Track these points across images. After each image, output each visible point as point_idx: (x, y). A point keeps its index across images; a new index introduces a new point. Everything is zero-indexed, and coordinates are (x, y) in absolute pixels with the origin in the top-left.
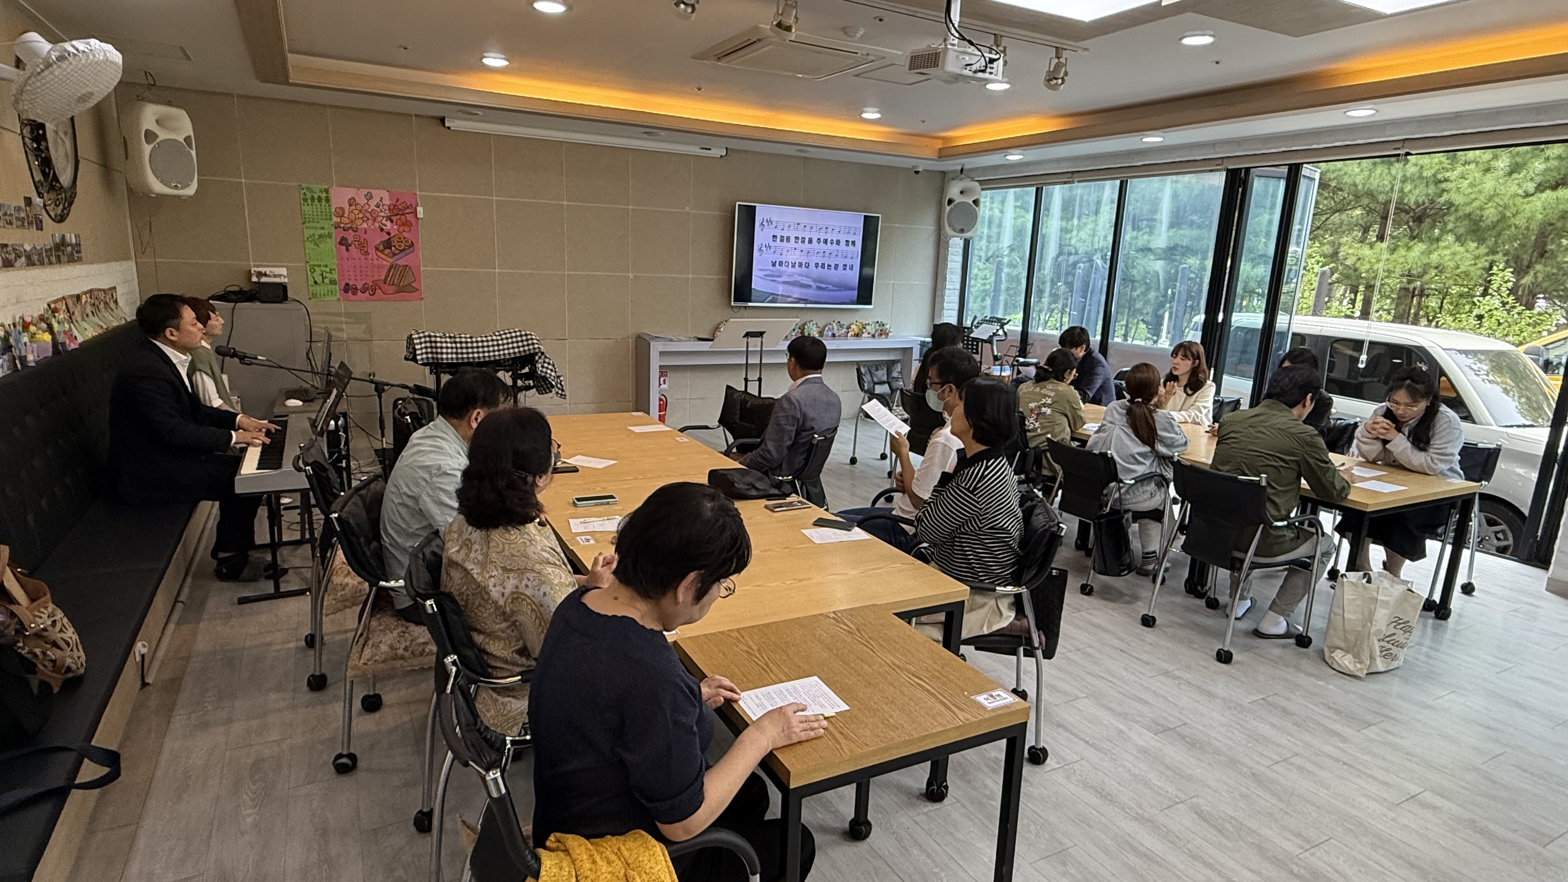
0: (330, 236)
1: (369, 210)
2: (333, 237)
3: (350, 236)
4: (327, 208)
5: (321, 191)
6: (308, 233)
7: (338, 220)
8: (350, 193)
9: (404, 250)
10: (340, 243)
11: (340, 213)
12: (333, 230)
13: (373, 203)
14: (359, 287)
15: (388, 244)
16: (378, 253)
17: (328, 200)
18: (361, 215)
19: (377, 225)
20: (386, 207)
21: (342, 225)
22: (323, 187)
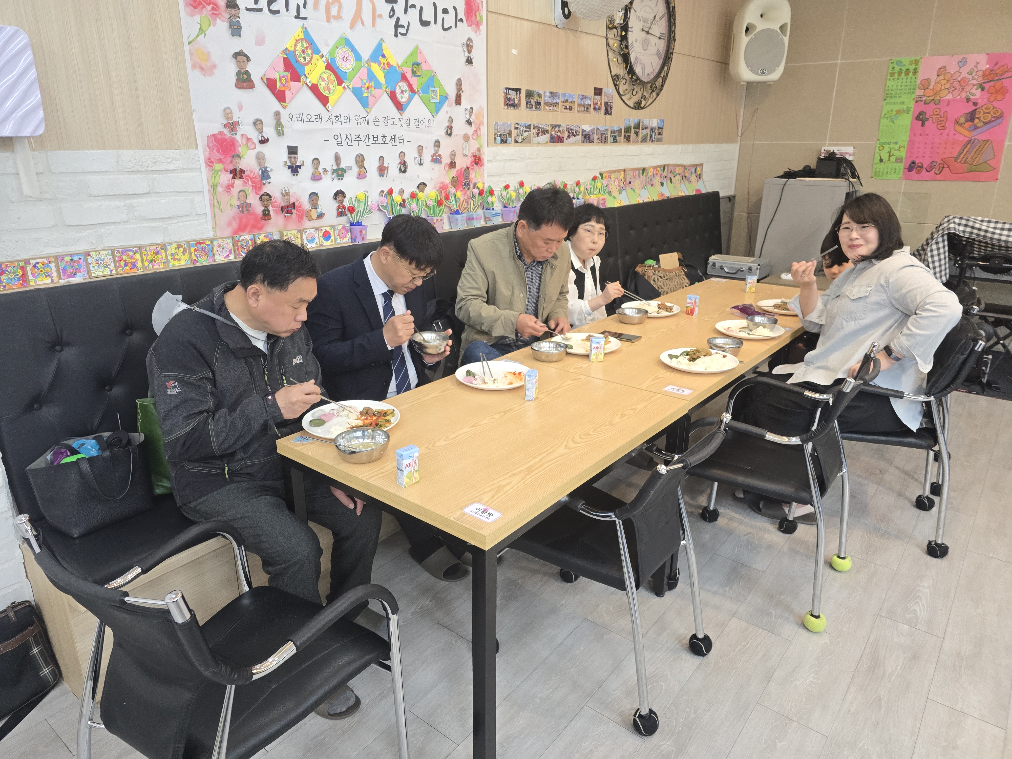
0: (908, 111)
1: (959, 79)
2: (911, 113)
3: (929, 110)
4: (913, 80)
5: (911, 63)
6: (886, 109)
7: (921, 93)
8: (941, 61)
9: (990, 122)
10: (917, 118)
11: (926, 84)
12: (912, 105)
13: (964, 71)
14: (925, 166)
15: (972, 117)
16: (957, 127)
17: (915, 72)
18: (947, 86)
19: (964, 95)
20: (980, 74)
21: (924, 99)
22: (913, 59)
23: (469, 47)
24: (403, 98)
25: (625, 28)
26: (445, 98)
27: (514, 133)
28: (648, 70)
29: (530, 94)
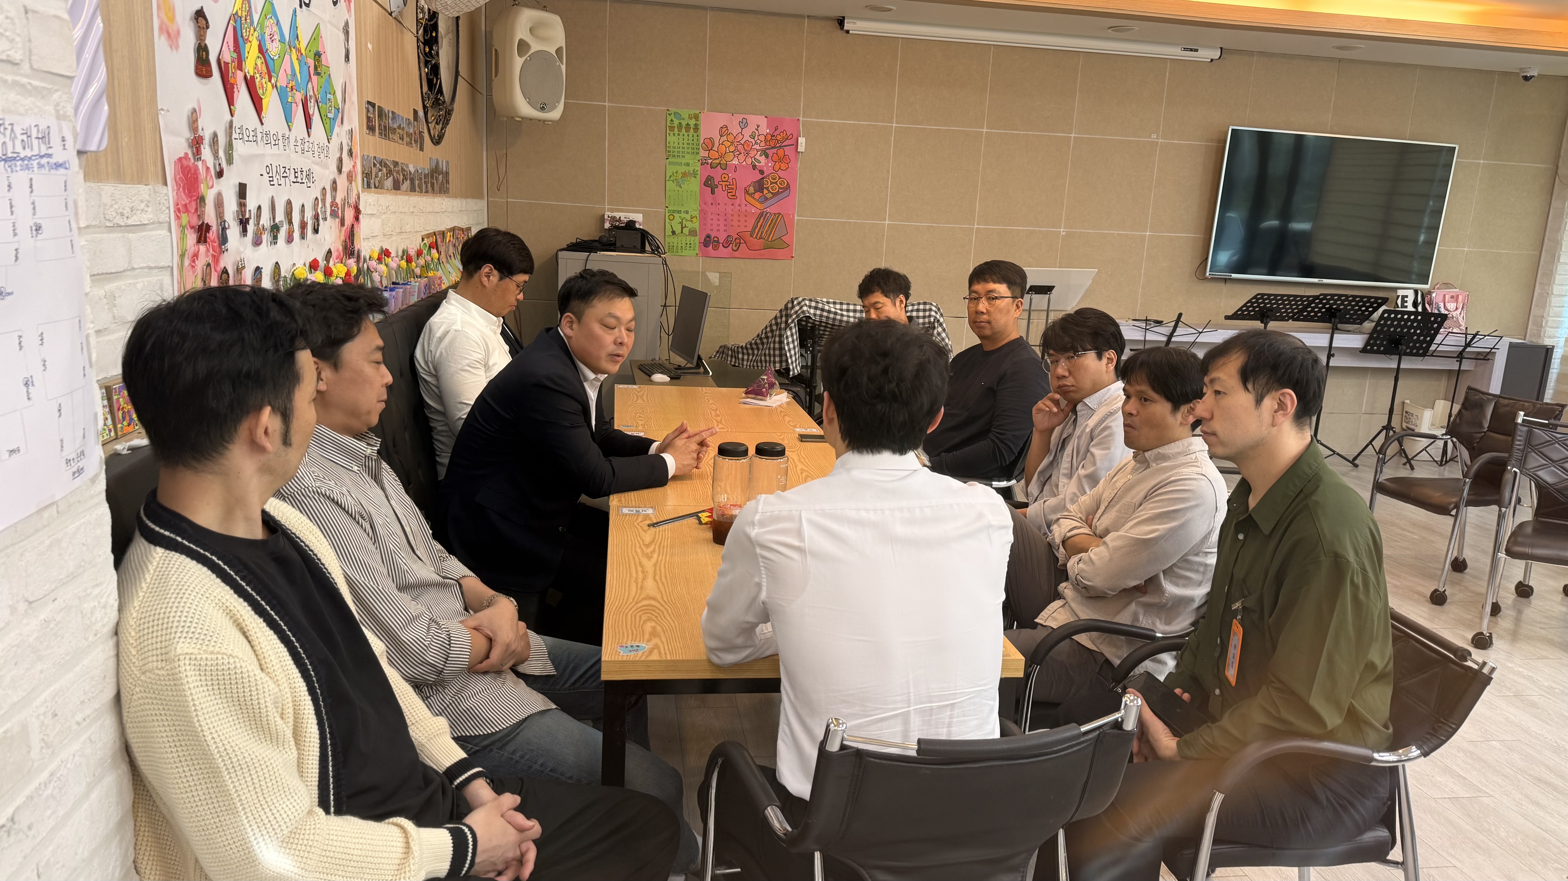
0: (694, 174)
1: (743, 142)
2: (698, 177)
3: (717, 174)
4: (695, 138)
5: (690, 118)
6: (670, 170)
7: (706, 154)
8: (722, 119)
9: (778, 193)
10: (706, 184)
11: (709, 145)
12: (698, 167)
13: (747, 132)
14: (721, 241)
15: (760, 186)
16: (748, 197)
17: (696, 129)
18: (732, 149)
19: (749, 161)
20: (762, 138)
21: (710, 161)
22: (693, 112)
23: (347, 33)
27: (374, 172)
29: (380, 114)
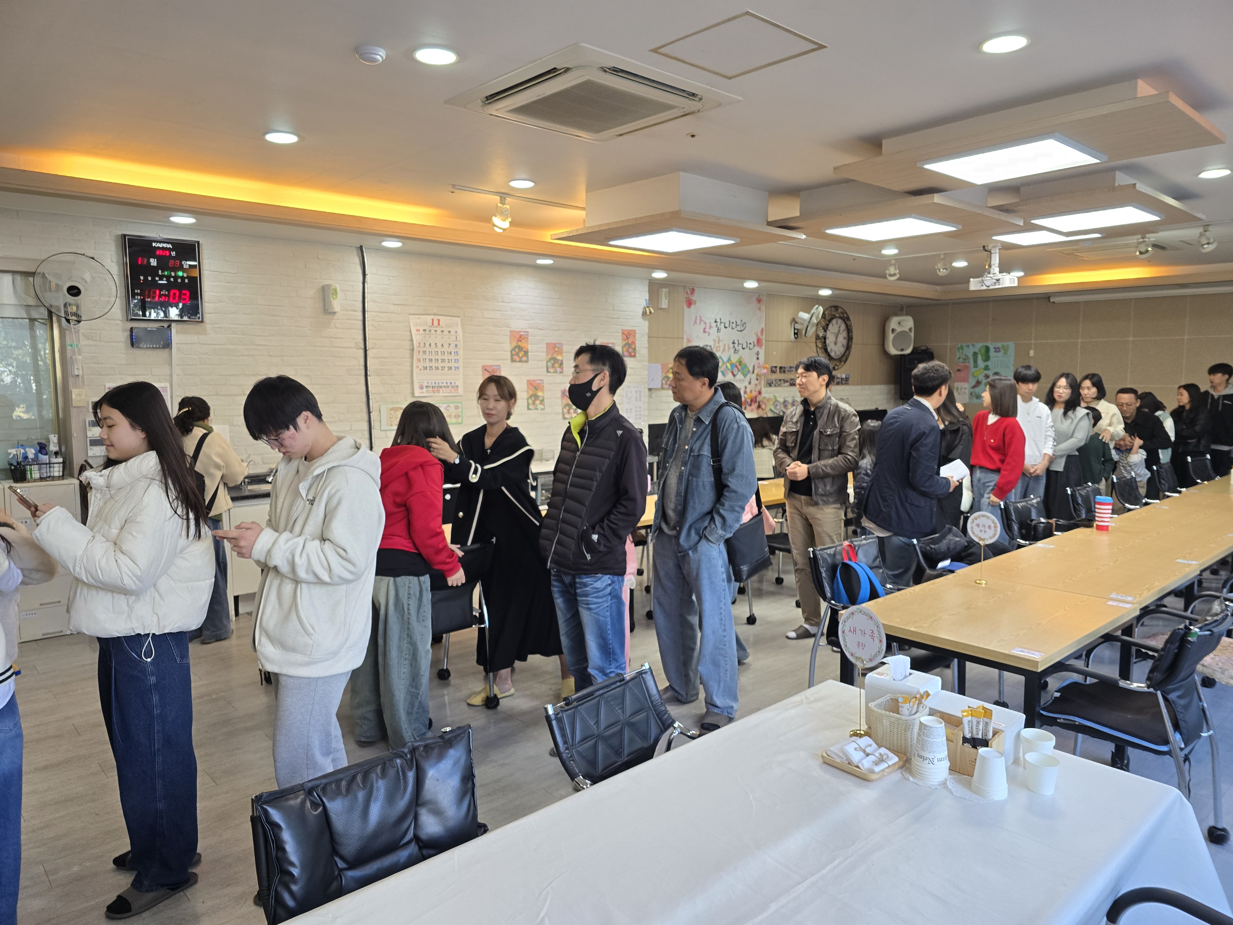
23: (758, 354)
24: (735, 373)
25: (825, 338)
26: (749, 372)
27: (774, 382)
28: (838, 353)
29: (781, 368)
